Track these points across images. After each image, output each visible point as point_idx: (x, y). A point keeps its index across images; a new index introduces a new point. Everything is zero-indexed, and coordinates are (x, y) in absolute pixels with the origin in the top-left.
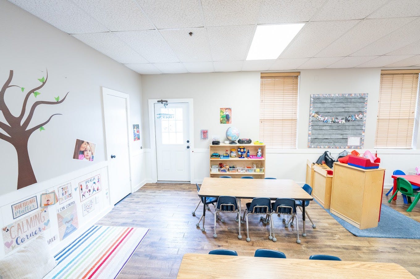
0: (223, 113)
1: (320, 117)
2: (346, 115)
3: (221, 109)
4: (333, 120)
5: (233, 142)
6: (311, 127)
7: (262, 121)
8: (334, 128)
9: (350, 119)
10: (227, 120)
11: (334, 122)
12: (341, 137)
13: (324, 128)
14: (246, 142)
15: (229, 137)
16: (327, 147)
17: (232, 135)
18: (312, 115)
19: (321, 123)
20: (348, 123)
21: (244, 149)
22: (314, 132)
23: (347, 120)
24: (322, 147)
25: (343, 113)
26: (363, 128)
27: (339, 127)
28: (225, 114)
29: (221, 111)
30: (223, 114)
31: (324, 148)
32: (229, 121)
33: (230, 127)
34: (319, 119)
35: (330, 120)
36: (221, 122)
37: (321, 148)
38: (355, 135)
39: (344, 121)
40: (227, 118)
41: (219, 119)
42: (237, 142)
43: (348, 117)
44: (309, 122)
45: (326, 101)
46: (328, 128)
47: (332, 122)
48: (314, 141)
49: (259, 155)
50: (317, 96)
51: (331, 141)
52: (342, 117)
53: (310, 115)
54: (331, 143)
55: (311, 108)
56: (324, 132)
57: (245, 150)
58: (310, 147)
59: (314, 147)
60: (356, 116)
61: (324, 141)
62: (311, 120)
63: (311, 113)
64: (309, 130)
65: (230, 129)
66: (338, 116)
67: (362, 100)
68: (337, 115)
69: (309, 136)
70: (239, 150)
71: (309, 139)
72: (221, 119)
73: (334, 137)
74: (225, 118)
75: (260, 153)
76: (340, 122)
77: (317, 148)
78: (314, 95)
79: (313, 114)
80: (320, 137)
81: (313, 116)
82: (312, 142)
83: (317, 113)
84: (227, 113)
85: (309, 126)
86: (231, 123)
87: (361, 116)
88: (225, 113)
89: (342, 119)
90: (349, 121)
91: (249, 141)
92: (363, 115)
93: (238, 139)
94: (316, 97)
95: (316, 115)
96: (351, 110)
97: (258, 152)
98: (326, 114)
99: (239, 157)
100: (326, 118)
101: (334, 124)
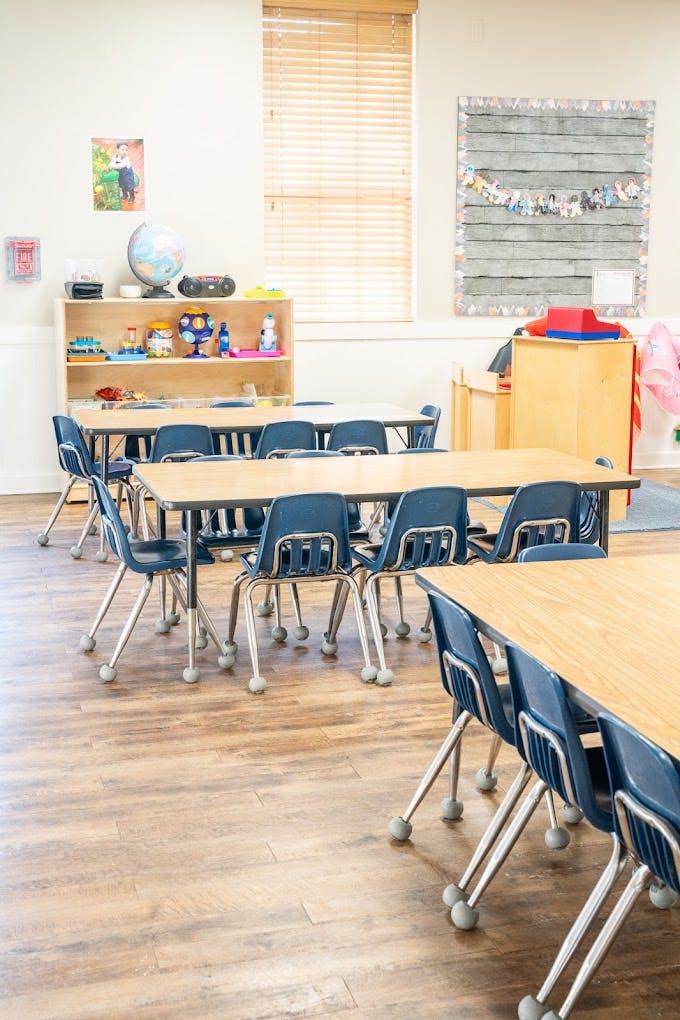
0: (107, 159)
1: (492, 189)
2: (584, 184)
3: (93, 140)
4: (542, 203)
5: (157, 291)
6: (461, 232)
7: (272, 200)
8: (546, 237)
9: (596, 198)
10: (125, 195)
11: (544, 211)
12: (570, 270)
13: (510, 234)
14: (211, 287)
15: (140, 268)
16: (521, 310)
17: (152, 257)
18: (464, 183)
19: (498, 216)
20: (589, 217)
21: (205, 316)
22: (475, 248)
23: (588, 205)
24: (505, 311)
25: (575, 175)
26: (642, 237)
27: (563, 232)
28: (113, 165)
29: (96, 155)
30: (104, 167)
31: (514, 315)
32: (133, 197)
33: (144, 225)
34: (491, 199)
35: (531, 204)
36: (100, 204)
37: (501, 314)
38: (617, 263)
39: (576, 208)
40: (123, 188)
41: (86, 187)
42: (173, 288)
43: (590, 194)
44: (457, 211)
45: (513, 126)
46: (522, 234)
47: (536, 209)
48: (477, 287)
49: (268, 344)
50: (481, 103)
51: (537, 285)
52: (572, 193)
53: (459, 182)
54: (537, 293)
55: (462, 154)
56: (508, 251)
57: (210, 323)
58: (461, 313)
59: (477, 314)
60: (619, 187)
61: (510, 286)
62: (462, 202)
63: (462, 171)
64: (458, 244)
65: (144, 229)
66: (558, 187)
67: (635, 128)
68: (554, 181)
69: (457, 268)
70: (185, 322)
71: (456, 280)
72: (99, 188)
73: (546, 269)
74: (116, 185)
75: (270, 337)
76: (564, 213)
77: (487, 315)
78: (469, 98)
79: (469, 179)
80: (498, 270)
81: (469, 186)
82: (467, 293)
83: (483, 172)
84: (126, 163)
85: (458, 228)
86: (142, 207)
87: (633, 189)
88: (114, 160)
89: (573, 199)
90: (593, 207)
91: (226, 287)
92: (641, 184)
93: (178, 279)
94: (477, 107)
95: (481, 183)
96: (598, 163)
97: (263, 332)
98: (516, 178)
99: (188, 356)
100: (517, 194)
101: (545, 219)
